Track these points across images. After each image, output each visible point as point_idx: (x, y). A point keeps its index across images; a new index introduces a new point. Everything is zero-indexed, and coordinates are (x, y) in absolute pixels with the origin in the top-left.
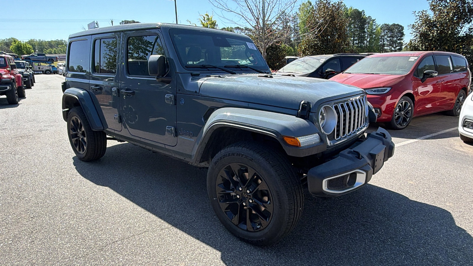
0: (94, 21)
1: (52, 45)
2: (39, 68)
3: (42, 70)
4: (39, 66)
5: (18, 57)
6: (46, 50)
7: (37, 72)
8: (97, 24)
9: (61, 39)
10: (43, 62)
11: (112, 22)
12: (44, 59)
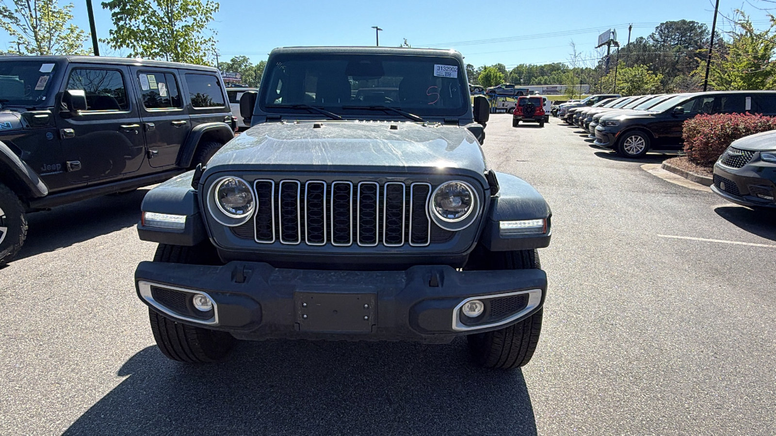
0: (610, 30)
1: (544, 71)
2: (503, 105)
3: (506, 107)
4: (503, 102)
5: (483, 90)
6: (534, 79)
7: (499, 111)
8: (613, 33)
9: (558, 62)
10: (509, 96)
11: (630, 28)
12: (511, 92)
